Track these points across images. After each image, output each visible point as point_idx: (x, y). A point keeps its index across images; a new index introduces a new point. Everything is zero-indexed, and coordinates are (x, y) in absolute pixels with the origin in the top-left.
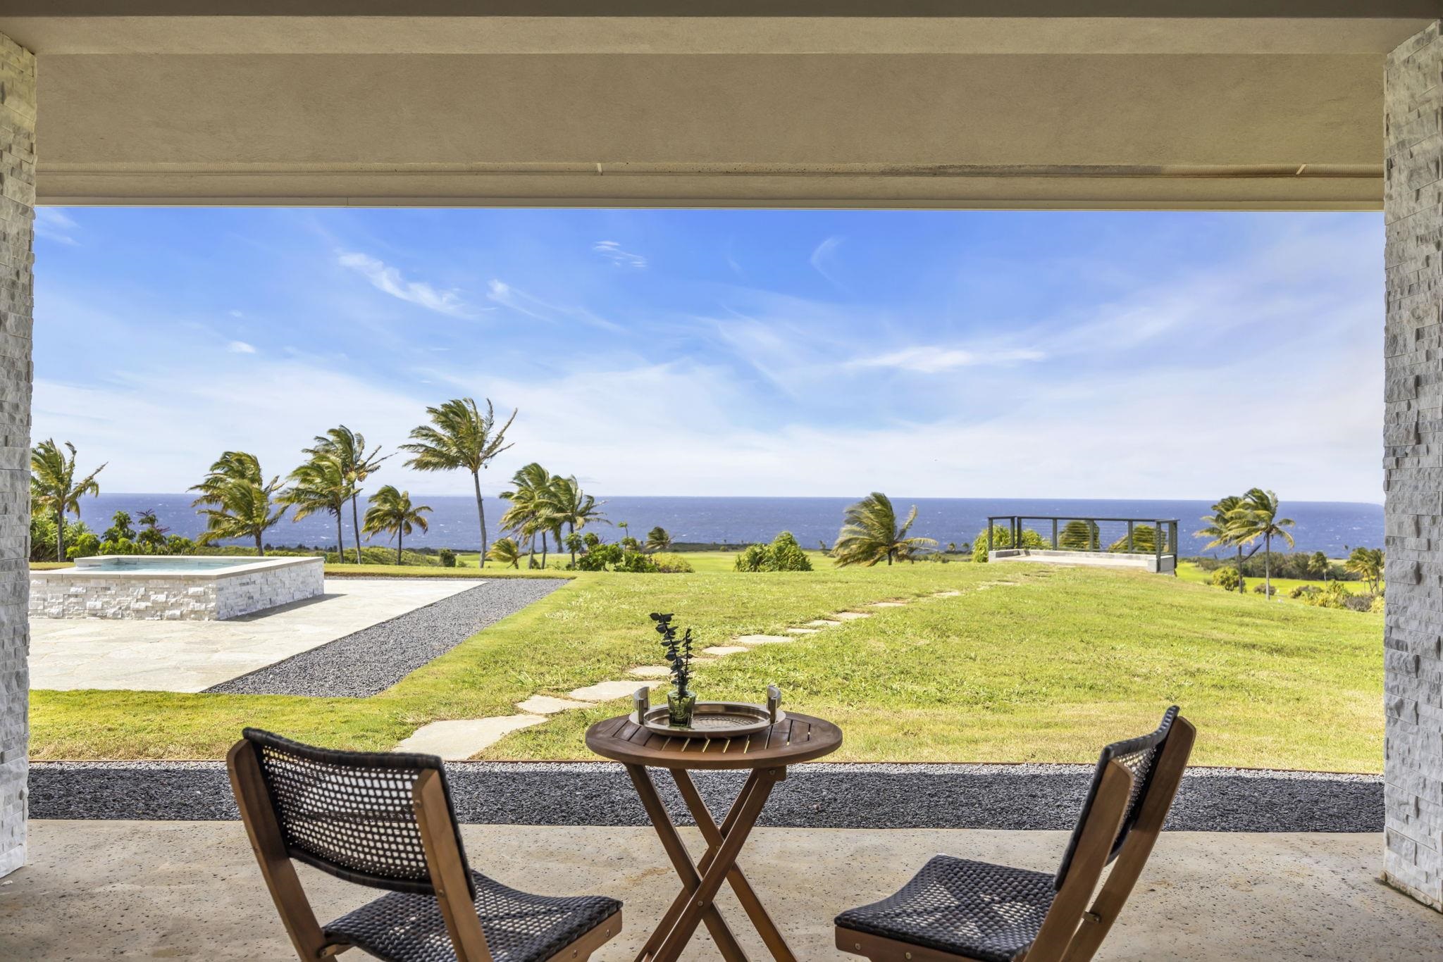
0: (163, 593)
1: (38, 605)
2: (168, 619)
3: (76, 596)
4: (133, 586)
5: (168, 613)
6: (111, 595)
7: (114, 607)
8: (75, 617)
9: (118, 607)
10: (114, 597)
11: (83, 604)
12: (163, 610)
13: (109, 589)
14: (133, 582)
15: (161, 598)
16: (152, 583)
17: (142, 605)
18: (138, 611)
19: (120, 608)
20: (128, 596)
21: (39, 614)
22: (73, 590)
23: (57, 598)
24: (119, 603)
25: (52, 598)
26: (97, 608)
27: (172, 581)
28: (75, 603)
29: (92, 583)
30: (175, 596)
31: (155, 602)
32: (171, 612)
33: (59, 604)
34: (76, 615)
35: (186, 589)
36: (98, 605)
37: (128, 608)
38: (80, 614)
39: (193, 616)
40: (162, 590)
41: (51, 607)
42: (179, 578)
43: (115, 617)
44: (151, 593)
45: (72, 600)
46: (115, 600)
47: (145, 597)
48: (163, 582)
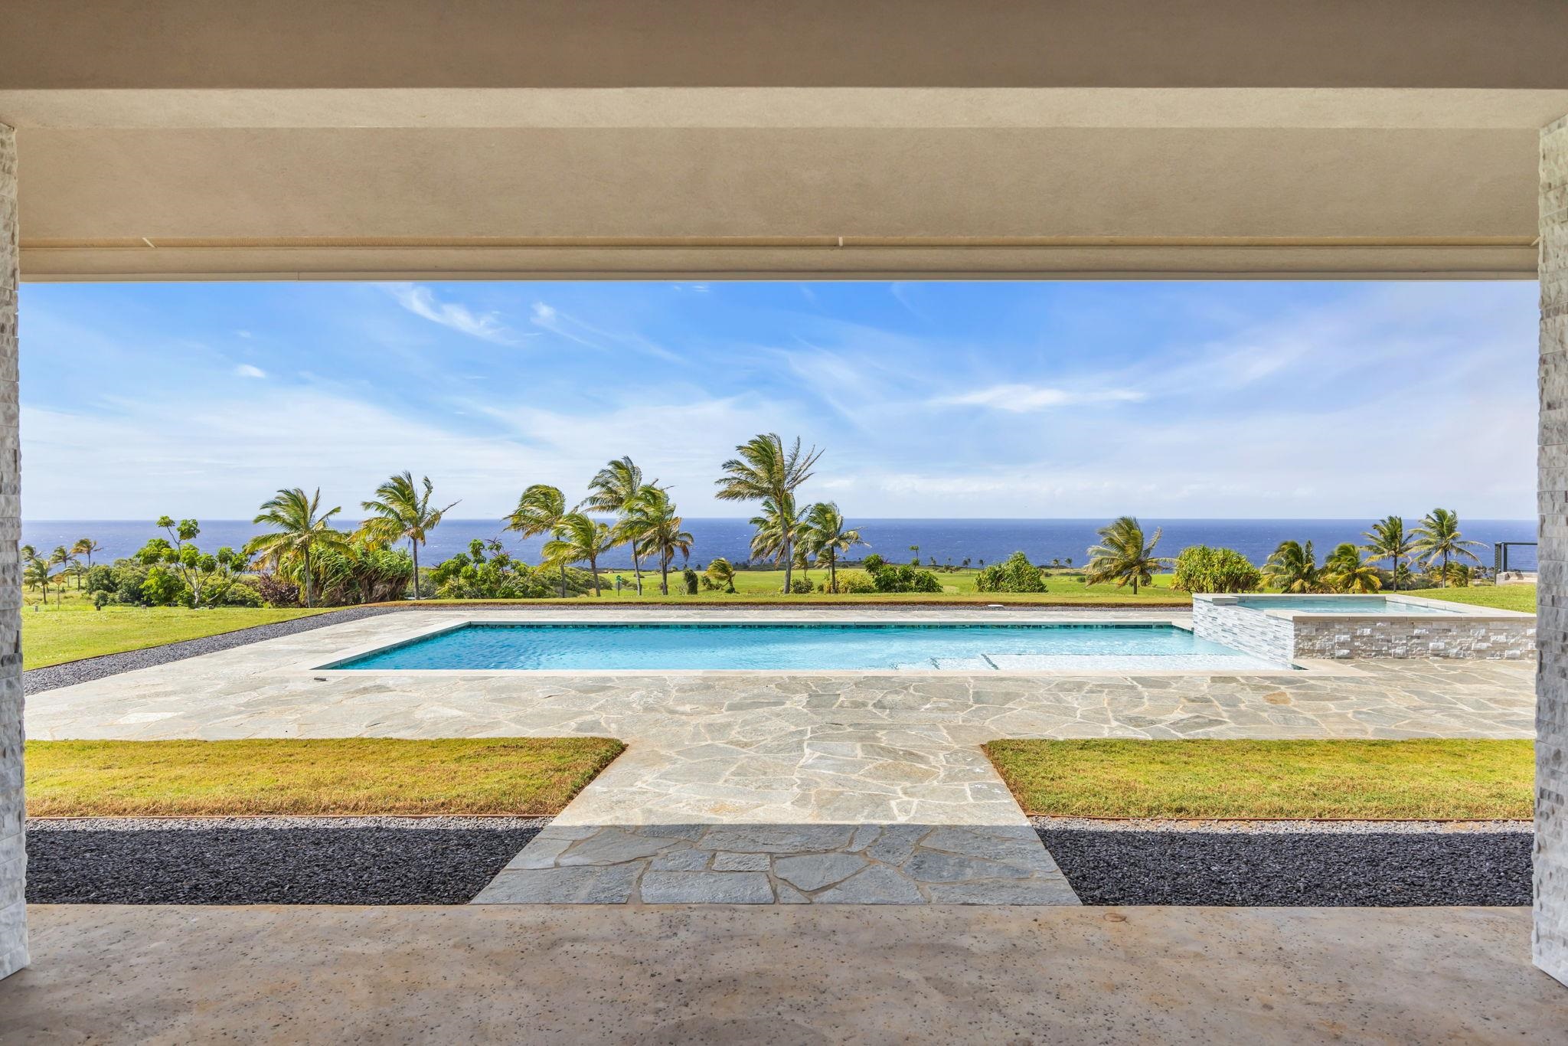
0: (1502, 634)
1: (1383, 647)
2: (1508, 658)
3: (1418, 637)
4: (1473, 627)
5: (1507, 653)
6: (1453, 636)
7: (1455, 647)
8: (1418, 657)
9: (1459, 648)
10: (1454, 638)
11: (1426, 645)
12: (1502, 650)
13: (1450, 631)
14: (1473, 624)
15: (1502, 638)
16: (1492, 625)
17: (1484, 645)
18: (1479, 651)
19: (1461, 649)
20: (1469, 637)
21: (1384, 655)
22: (1416, 632)
23: (1401, 639)
24: (1460, 644)
25: (1396, 639)
26: (1441, 648)
27: (1510, 623)
28: (1417, 644)
29: (1435, 625)
30: (1514, 637)
31: (1494, 643)
32: (1511, 652)
33: (1403, 644)
34: (1419, 655)
35: (1525, 631)
36: (1441, 645)
37: (1469, 649)
38: (1422, 654)
39: (1530, 655)
40: (1500, 632)
41: (1395, 647)
42: (1518, 620)
43: (1457, 657)
44: (1490, 634)
45: (1415, 641)
46: (1456, 640)
47: (1485, 639)
48: (1502, 623)
